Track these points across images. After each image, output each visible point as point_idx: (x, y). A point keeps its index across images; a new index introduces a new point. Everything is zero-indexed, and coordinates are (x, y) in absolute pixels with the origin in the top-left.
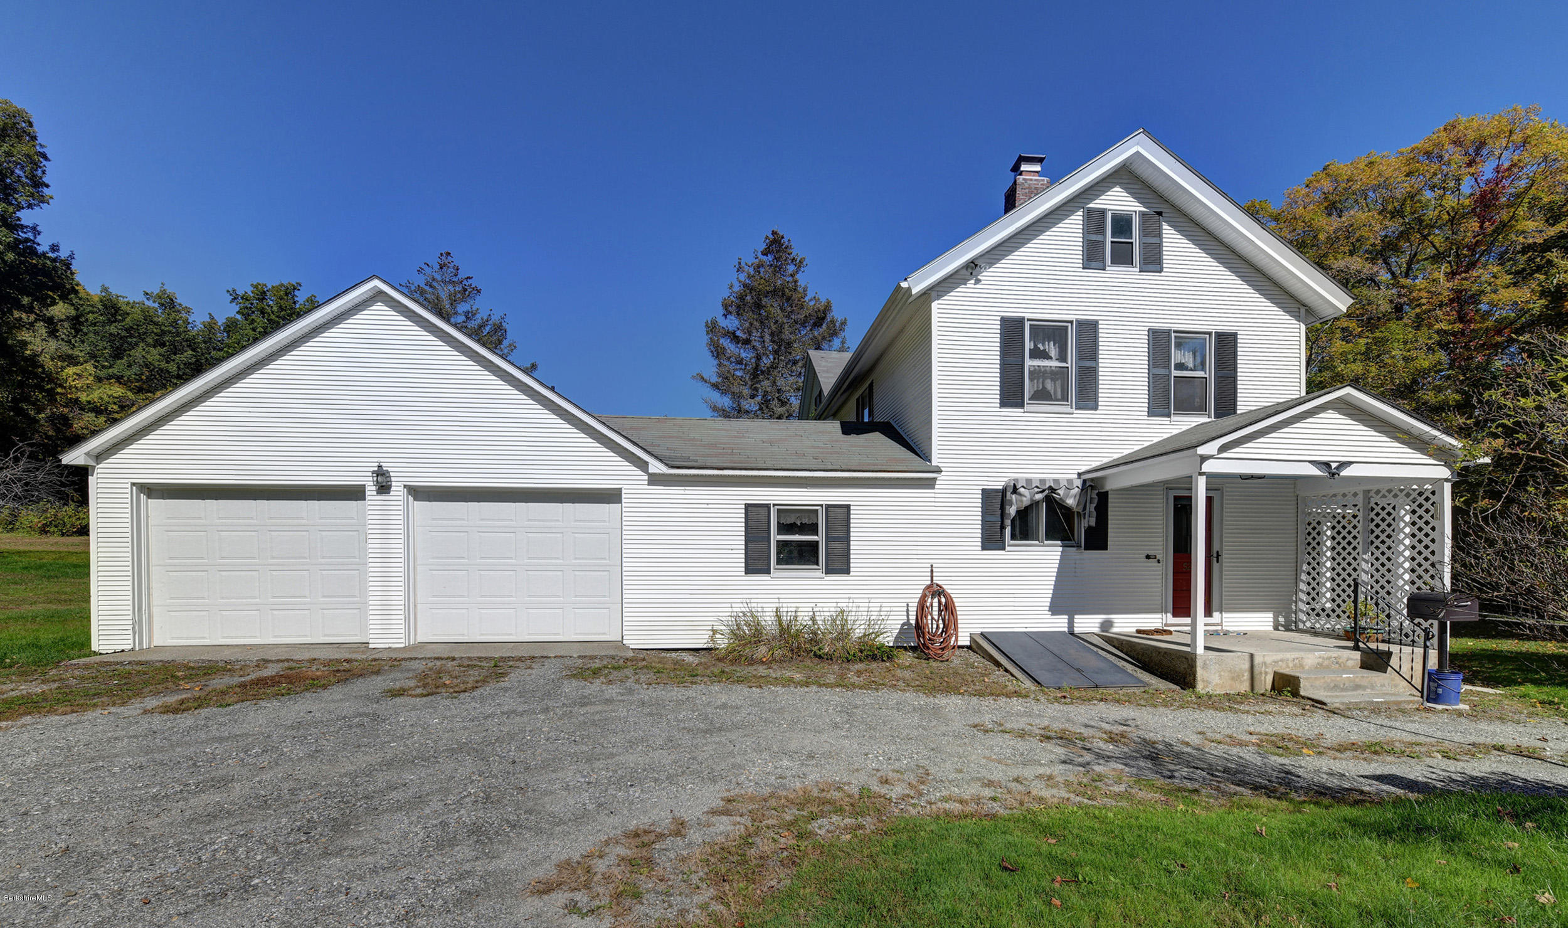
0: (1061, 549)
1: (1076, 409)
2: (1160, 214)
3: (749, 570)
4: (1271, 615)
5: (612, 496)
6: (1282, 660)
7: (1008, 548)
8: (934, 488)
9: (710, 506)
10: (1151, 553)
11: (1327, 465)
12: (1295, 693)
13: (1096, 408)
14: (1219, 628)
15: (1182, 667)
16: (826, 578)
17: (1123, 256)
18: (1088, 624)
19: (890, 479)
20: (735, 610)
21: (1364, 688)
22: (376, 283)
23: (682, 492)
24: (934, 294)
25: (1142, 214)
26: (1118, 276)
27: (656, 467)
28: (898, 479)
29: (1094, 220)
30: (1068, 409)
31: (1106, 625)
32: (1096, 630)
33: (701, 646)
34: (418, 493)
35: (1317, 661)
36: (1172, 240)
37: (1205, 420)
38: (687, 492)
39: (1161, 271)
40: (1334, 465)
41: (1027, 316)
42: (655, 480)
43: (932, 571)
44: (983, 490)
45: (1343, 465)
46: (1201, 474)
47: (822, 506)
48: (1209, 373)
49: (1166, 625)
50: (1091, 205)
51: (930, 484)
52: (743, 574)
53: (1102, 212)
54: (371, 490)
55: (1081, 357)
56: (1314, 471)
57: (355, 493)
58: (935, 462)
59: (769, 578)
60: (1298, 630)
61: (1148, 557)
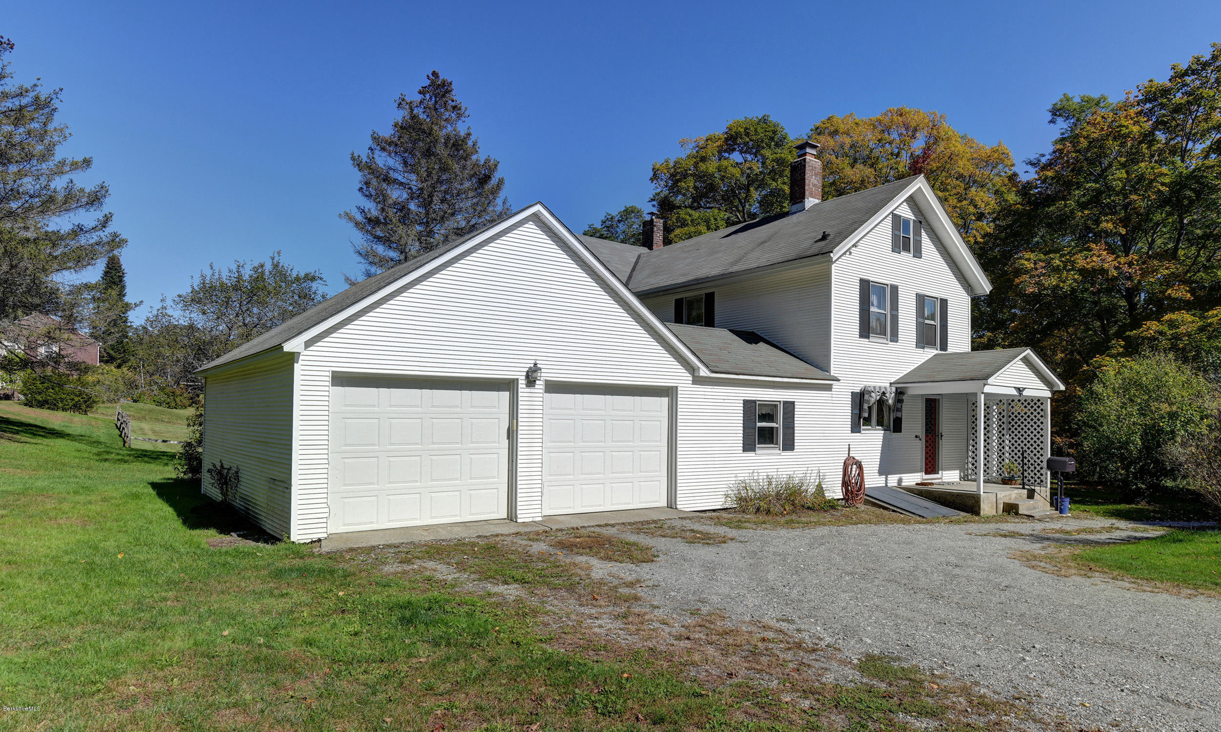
0: (883, 432)
1: (891, 341)
2: (920, 222)
3: (745, 449)
4: (958, 472)
5: (673, 392)
7: (862, 432)
8: (831, 391)
9: (726, 401)
10: (917, 434)
11: (1019, 389)
12: (1017, 513)
13: (897, 341)
14: (940, 480)
15: (970, 502)
16: (783, 454)
17: (907, 249)
18: (893, 480)
20: (739, 479)
21: (1036, 508)
22: (538, 208)
23: (710, 390)
25: (914, 221)
26: (905, 258)
27: (704, 372)
28: (817, 384)
29: (897, 223)
30: (884, 341)
31: (900, 481)
32: (896, 484)
33: (719, 507)
34: (554, 387)
36: (926, 242)
37: (936, 352)
38: (714, 390)
39: (921, 258)
41: (871, 279)
42: (698, 380)
43: (849, 448)
44: (852, 392)
45: (1023, 389)
46: (983, 393)
47: (780, 402)
48: (937, 323)
49: (923, 480)
51: (829, 388)
52: (741, 452)
53: (899, 217)
54: (522, 383)
55: (892, 309)
57: (508, 385)
58: (833, 372)
59: (754, 455)
60: (968, 480)
61: (916, 437)
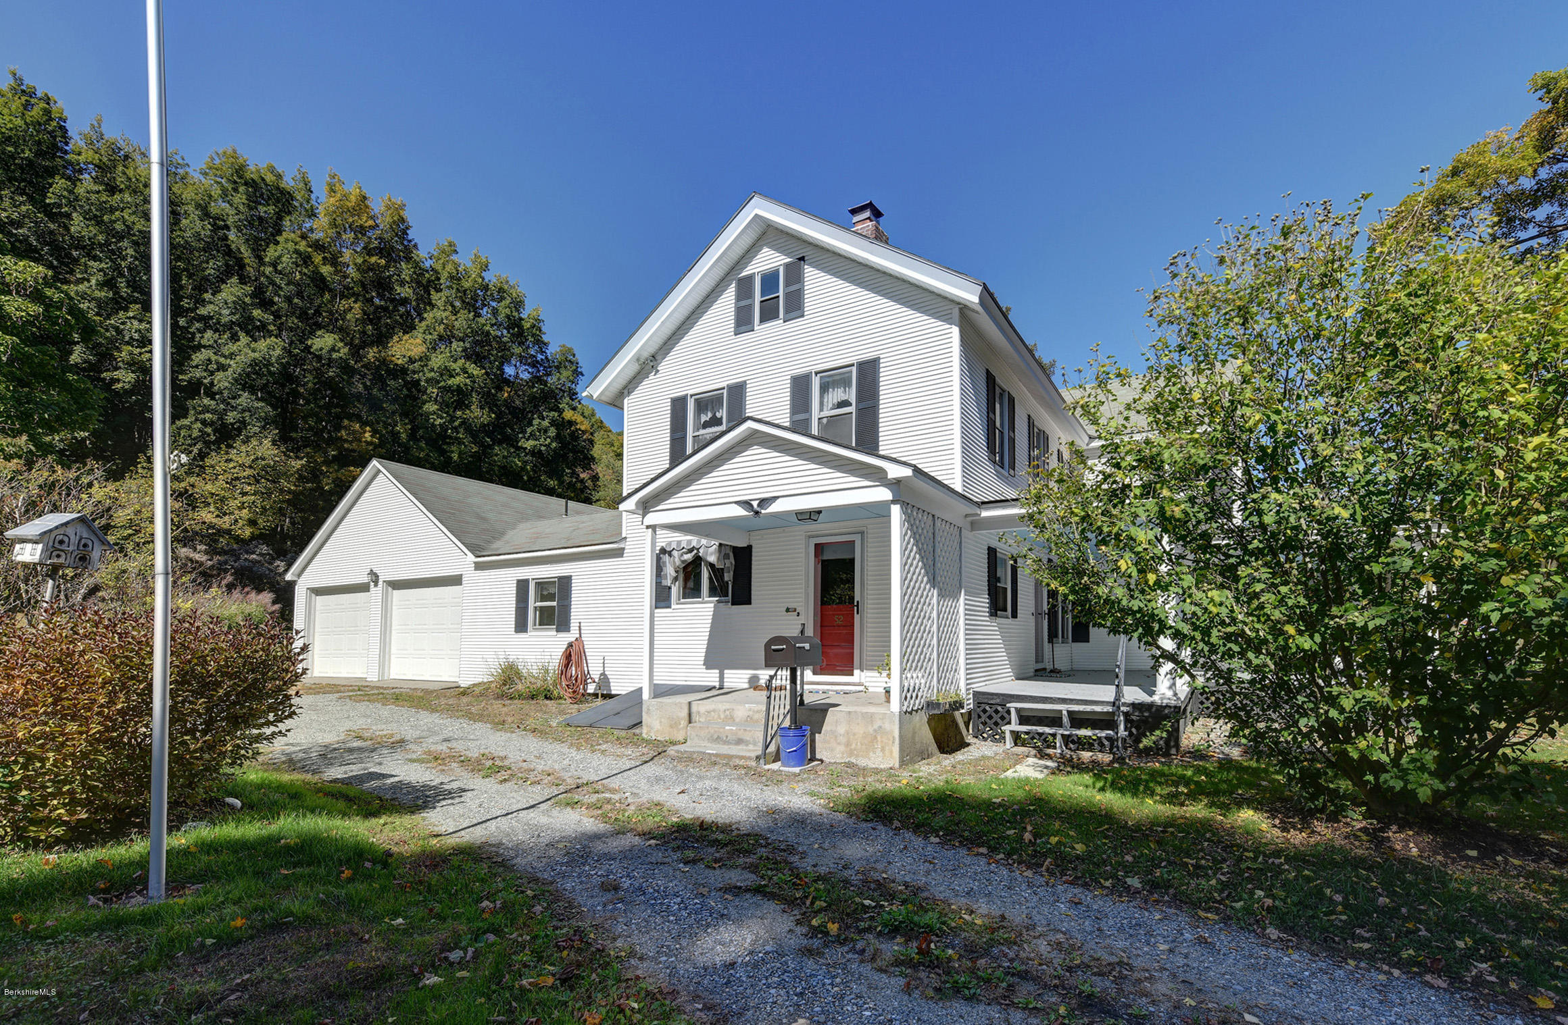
0: (713, 605)
2: (802, 259)
3: (517, 629)
5: (456, 580)
6: (714, 711)
7: (672, 606)
8: (621, 557)
10: (791, 606)
11: (746, 504)
16: (558, 636)
17: (769, 313)
18: (736, 679)
19: (590, 552)
21: (747, 743)
23: (489, 574)
24: (626, 392)
25: (787, 266)
26: (766, 332)
27: (470, 557)
28: (597, 551)
29: (745, 288)
31: (754, 681)
32: (745, 685)
34: (397, 585)
35: (746, 714)
39: (803, 316)
40: (755, 504)
41: (690, 392)
45: (764, 502)
47: (557, 578)
48: (853, 407)
50: (744, 274)
51: (619, 553)
52: (513, 631)
53: (751, 278)
54: (372, 585)
55: (731, 421)
56: (740, 512)
57: (363, 588)
58: (625, 534)
59: (528, 636)
61: (788, 610)
